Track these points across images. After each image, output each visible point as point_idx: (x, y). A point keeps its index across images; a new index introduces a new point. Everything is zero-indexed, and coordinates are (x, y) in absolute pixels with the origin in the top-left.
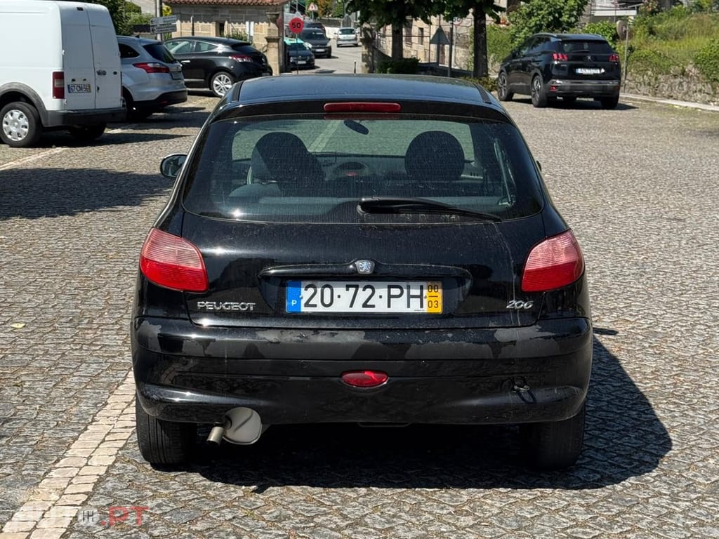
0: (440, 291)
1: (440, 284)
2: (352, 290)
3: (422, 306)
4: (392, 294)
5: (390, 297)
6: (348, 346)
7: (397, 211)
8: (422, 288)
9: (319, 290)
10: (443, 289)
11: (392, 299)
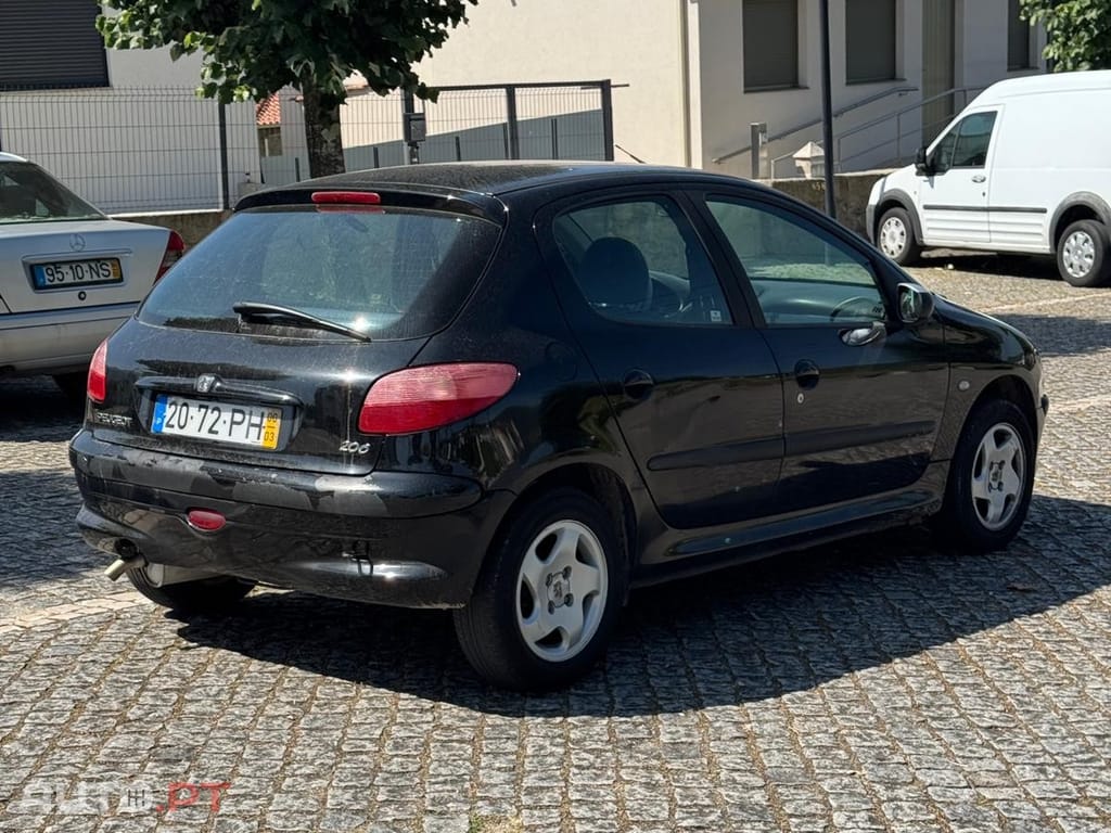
0: (279, 421)
1: (279, 413)
2: (203, 410)
3: (258, 438)
4: (235, 420)
5: (233, 423)
6: (184, 476)
7: (270, 322)
8: (262, 416)
9: (179, 407)
10: (282, 418)
11: (234, 426)
